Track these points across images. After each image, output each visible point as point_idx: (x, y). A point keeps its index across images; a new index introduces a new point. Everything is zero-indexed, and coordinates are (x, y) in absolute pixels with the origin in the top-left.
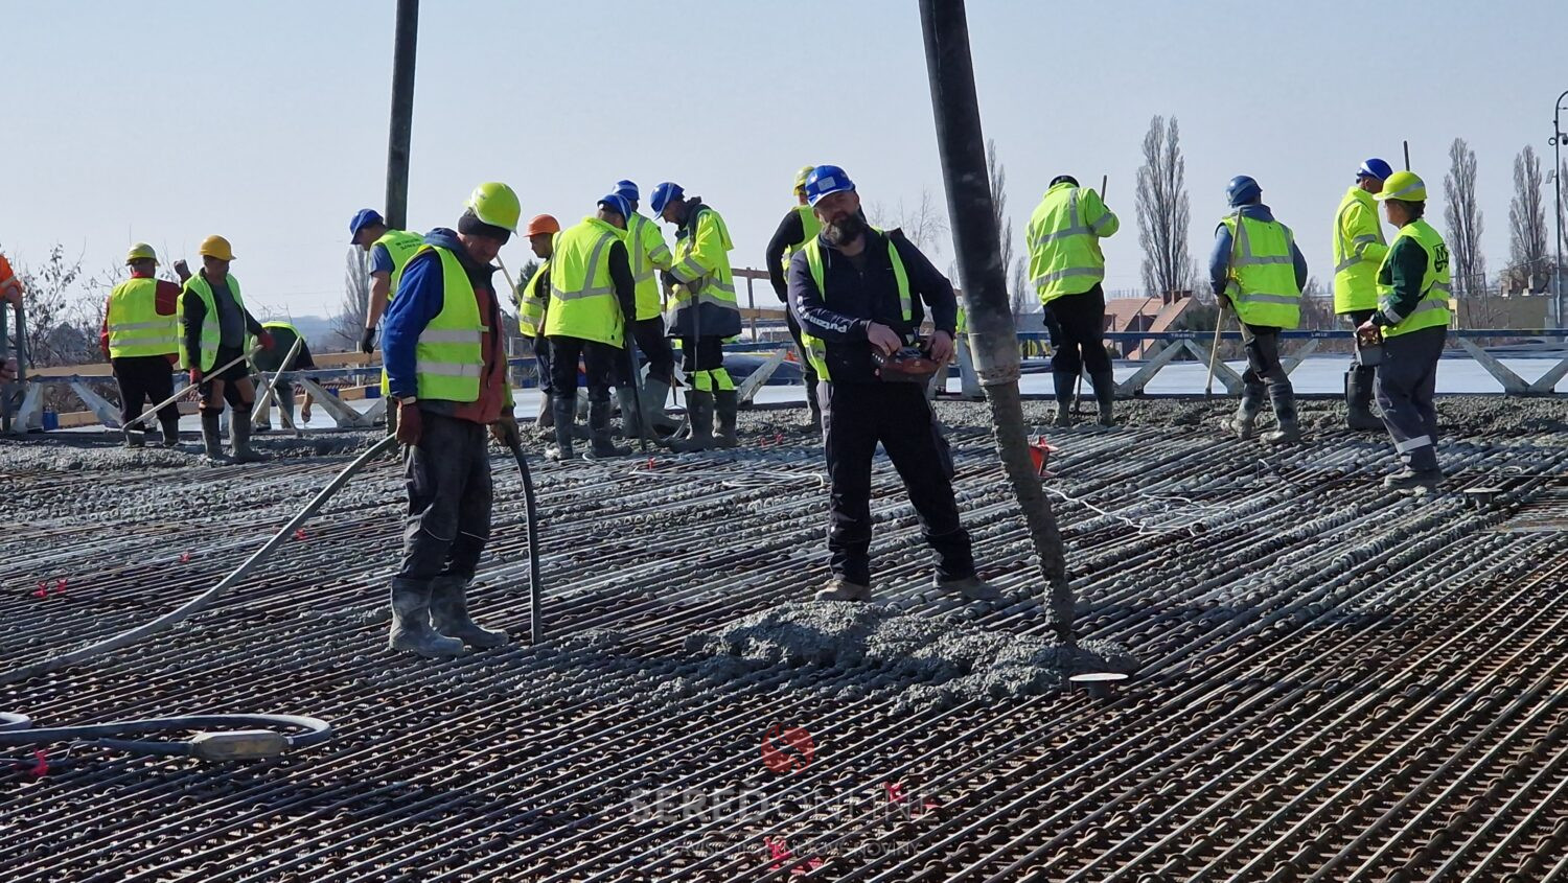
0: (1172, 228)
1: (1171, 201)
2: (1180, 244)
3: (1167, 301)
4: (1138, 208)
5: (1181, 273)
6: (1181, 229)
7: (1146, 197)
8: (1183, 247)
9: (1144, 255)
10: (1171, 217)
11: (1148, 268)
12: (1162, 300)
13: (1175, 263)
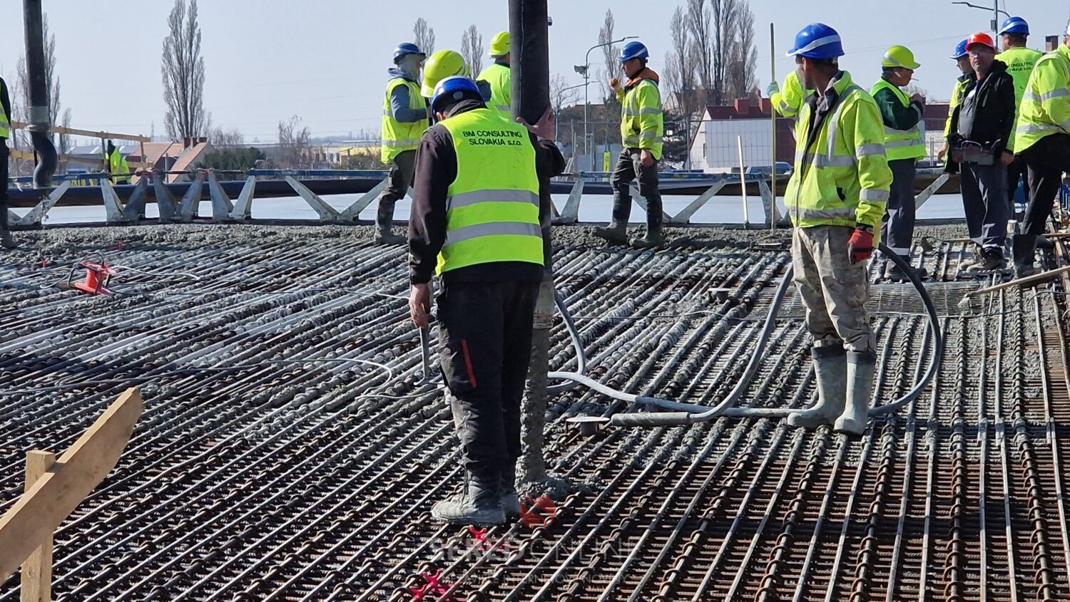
0: (190, 87)
1: (190, 64)
2: (196, 101)
4: (163, 70)
5: (197, 124)
6: (197, 89)
7: (170, 62)
8: (199, 103)
9: (168, 109)
10: (189, 78)
11: (170, 119)
12: (182, 145)
13: (192, 116)
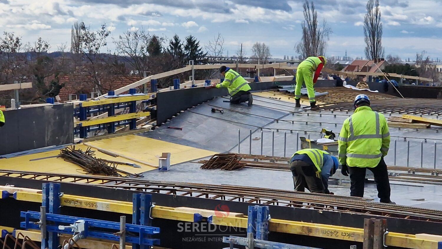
0: (376, 36)
1: (376, 26)
2: (379, 42)
3: (375, 62)
4: (364, 28)
5: (379, 53)
7: (367, 25)
8: (380, 43)
9: (366, 46)
10: (376, 32)
11: (367, 50)
12: (373, 61)
13: (377, 49)
